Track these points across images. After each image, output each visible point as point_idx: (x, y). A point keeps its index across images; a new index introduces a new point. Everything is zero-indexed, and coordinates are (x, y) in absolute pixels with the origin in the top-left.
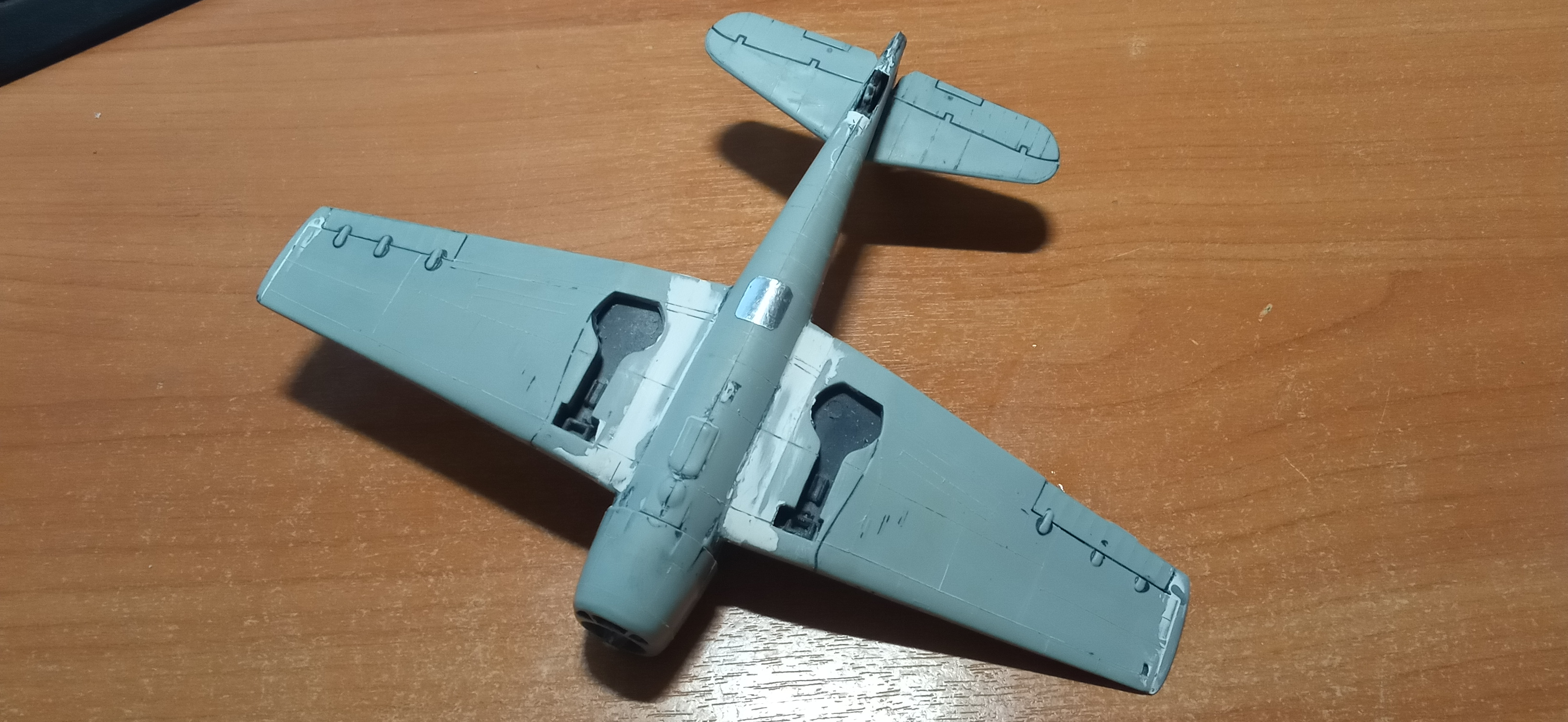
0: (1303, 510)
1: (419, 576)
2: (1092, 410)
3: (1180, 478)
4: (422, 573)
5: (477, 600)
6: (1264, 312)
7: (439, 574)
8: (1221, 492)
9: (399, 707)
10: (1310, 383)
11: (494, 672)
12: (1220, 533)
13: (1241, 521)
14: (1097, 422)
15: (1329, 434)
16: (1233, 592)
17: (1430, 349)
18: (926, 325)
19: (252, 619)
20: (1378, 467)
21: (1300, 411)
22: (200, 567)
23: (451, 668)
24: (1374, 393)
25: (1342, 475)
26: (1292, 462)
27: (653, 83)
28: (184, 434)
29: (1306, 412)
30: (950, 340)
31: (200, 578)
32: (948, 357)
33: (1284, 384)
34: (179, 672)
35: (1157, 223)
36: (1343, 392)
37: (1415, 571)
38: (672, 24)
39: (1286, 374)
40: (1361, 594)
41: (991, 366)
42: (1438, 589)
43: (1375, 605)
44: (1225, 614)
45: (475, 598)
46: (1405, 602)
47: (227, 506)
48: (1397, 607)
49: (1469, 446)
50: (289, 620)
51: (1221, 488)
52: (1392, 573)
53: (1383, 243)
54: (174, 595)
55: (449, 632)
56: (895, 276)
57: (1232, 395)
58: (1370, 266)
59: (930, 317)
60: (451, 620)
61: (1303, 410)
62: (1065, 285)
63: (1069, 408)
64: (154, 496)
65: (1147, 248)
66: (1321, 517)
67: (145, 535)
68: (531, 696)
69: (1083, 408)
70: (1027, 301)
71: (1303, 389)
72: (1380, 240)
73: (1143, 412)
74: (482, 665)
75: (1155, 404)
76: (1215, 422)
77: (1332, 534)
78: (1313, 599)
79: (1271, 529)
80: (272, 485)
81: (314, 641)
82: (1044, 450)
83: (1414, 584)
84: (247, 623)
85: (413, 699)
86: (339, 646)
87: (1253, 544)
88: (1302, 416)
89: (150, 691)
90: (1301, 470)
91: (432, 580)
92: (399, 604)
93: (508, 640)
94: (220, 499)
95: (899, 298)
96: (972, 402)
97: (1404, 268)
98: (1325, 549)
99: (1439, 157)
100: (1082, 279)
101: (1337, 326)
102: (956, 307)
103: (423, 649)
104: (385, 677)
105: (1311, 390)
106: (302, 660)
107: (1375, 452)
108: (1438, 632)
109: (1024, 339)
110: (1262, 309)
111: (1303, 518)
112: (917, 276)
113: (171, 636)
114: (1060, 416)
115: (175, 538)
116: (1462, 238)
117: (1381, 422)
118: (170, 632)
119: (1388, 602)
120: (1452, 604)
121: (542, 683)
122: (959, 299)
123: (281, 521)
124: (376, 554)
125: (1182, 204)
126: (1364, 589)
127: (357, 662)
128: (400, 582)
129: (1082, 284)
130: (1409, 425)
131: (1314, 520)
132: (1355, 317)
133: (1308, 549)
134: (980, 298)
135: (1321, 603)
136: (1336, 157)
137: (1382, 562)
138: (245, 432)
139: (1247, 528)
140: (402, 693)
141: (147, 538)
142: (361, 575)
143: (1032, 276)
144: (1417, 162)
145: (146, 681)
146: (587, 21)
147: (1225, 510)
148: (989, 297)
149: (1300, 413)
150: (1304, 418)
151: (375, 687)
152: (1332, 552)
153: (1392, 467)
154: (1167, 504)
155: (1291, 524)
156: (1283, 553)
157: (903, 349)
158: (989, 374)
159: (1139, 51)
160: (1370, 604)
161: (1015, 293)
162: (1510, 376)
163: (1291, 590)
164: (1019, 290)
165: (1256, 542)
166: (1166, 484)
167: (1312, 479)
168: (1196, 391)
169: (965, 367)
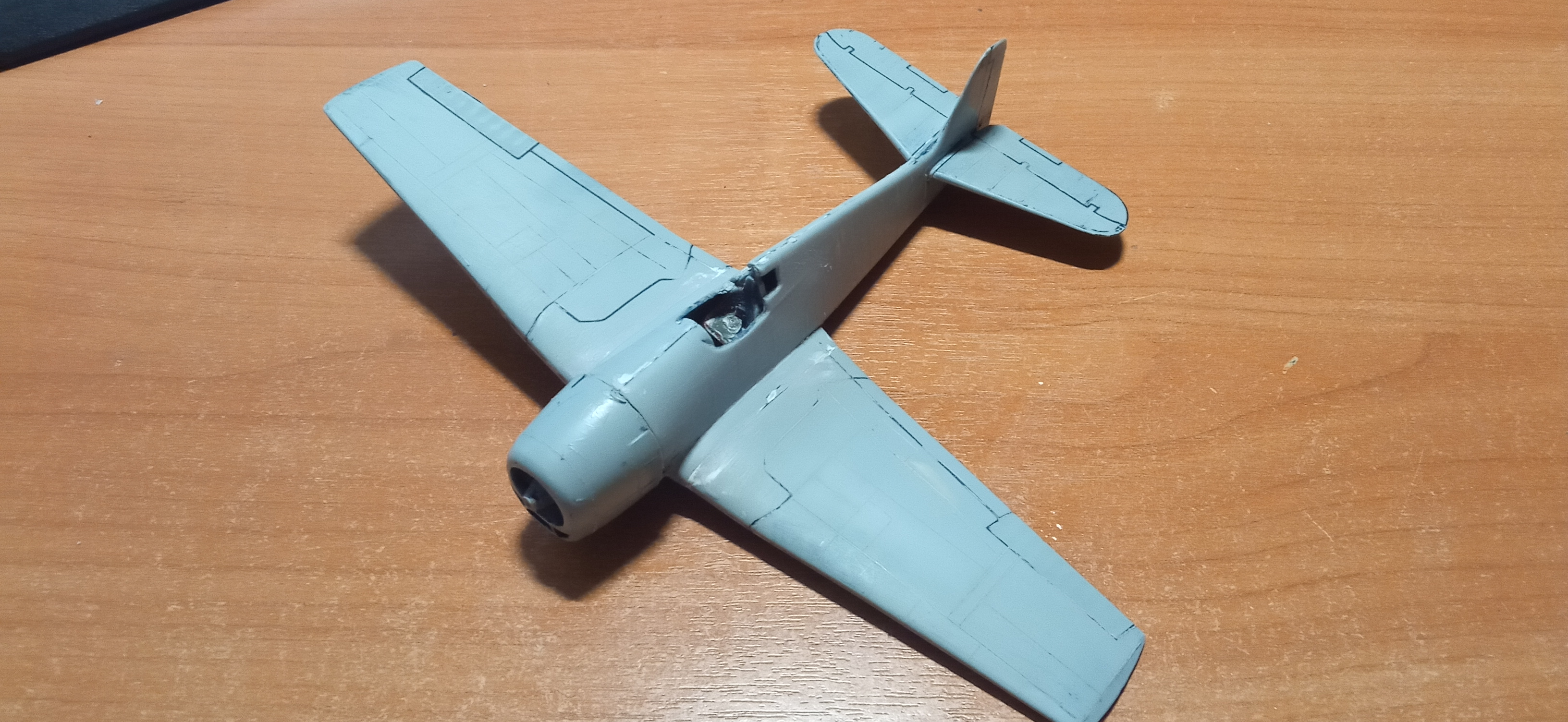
0: (1325, 570)
1: (360, 573)
2: (1099, 451)
3: (1191, 528)
4: (363, 570)
5: (420, 602)
6: (1289, 365)
7: (382, 572)
8: (1235, 544)
9: (320, 709)
10: (1336, 439)
11: (428, 679)
12: (1233, 587)
13: (1256, 576)
14: (1104, 464)
15: (1355, 492)
16: (1244, 651)
17: (1468, 413)
18: (927, 355)
19: (177, 605)
20: (1409, 530)
21: (1325, 467)
22: (130, 547)
23: (381, 671)
24: (1406, 454)
25: (1369, 536)
26: (1314, 519)
27: (664, 105)
28: (135, 413)
29: (1331, 468)
30: (951, 371)
31: (128, 559)
32: (948, 388)
33: (1309, 438)
34: (92, 654)
35: (1177, 270)
36: (1372, 451)
37: (1447, 641)
38: (689, 52)
39: (1310, 428)
40: (1387, 663)
41: (992, 400)
42: (1472, 663)
43: (1401, 675)
44: (1234, 674)
45: (417, 599)
46: (1435, 674)
47: (168, 487)
48: (1426, 679)
49: (1508, 515)
50: (215, 609)
51: (1236, 541)
52: (1421, 642)
53: (1419, 304)
54: (99, 574)
55: (385, 633)
56: (897, 304)
57: (1251, 445)
58: (1404, 325)
59: (931, 347)
60: (388, 621)
61: (1328, 466)
62: (1077, 325)
63: (1074, 448)
64: (95, 472)
65: (1165, 293)
66: (1345, 578)
67: (80, 511)
68: (464, 707)
69: (1089, 449)
70: (1036, 338)
71: (1328, 445)
72: (1415, 301)
73: (1154, 457)
74: (415, 671)
75: (1166, 449)
76: (1232, 473)
77: (1357, 596)
78: (1333, 664)
79: (1290, 587)
80: (218, 470)
81: (238, 633)
82: (1044, 488)
83: (1445, 655)
84: (170, 609)
85: (336, 701)
86: (265, 639)
87: (1269, 602)
88: (1327, 472)
89: (58, 671)
90: (1324, 528)
91: (373, 578)
92: (335, 600)
93: (446, 646)
94: (161, 480)
95: (900, 326)
96: (969, 435)
97: (1441, 331)
98: (1348, 612)
99: (1480, 224)
100: (1095, 320)
101: (1367, 383)
102: (960, 339)
103: (354, 649)
104: (309, 676)
105: (1337, 446)
106: (223, 652)
107: (1405, 515)
108: (1470, 709)
109: (1030, 375)
110: (1287, 361)
111: (1325, 577)
112: (921, 306)
113: (89, 615)
114: (1063, 455)
115: (108, 516)
116: (1502, 304)
117: (1412, 484)
118: (89, 612)
119: (1416, 673)
120: (1486, 679)
121: (478, 694)
122: (963, 331)
123: (223, 507)
124: (318, 547)
125: (1205, 253)
126: (1390, 658)
127: (282, 658)
128: (339, 578)
129: (1095, 325)
130: (1443, 489)
131: (1336, 581)
132: (1386, 376)
133: (1329, 611)
134: (986, 331)
135: (1341, 669)
136: (1370, 217)
137: (1411, 630)
138: (198, 415)
139: (1262, 585)
140: (325, 695)
141: (80, 514)
142: (298, 567)
143: (1042, 314)
144: (1456, 227)
145: (55, 660)
146: (605, 45)
147: (1238, 564)
148: (995, 332)
149: (1325, 469)
150: (1328, 475)
151: (297, 686)
152: (1355, 617)
153: (1424, 531)
154: (1176, 553)
155: (1311, 583)
156: (1301, 614)
157: (901, 377)
158: (990, 408)
159: (1167, 104)
160: (1395, 674)
161: (1024, 329)
162: (1554, 445)
163: (1310, 653)
164: (1027, 327)
165: (1273, 600)
166: (1175, 533)
167: (1336, 537)
168: (1212, 439)
169: (965, 399)
